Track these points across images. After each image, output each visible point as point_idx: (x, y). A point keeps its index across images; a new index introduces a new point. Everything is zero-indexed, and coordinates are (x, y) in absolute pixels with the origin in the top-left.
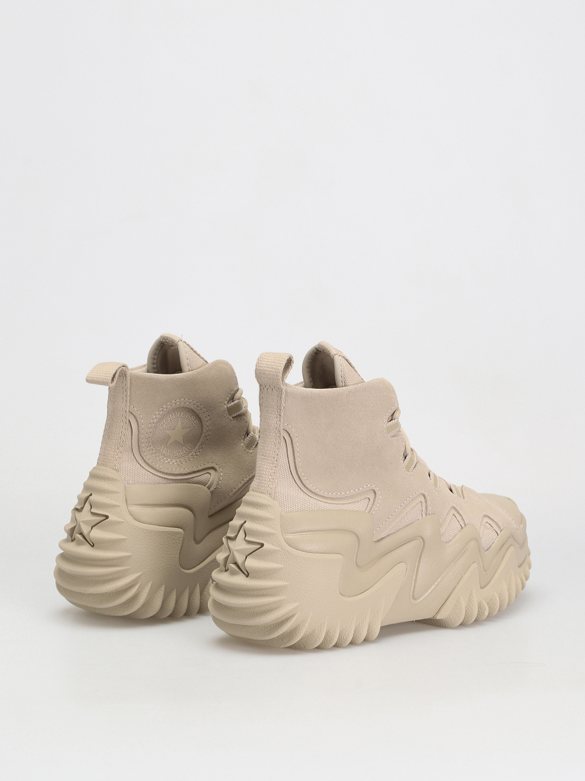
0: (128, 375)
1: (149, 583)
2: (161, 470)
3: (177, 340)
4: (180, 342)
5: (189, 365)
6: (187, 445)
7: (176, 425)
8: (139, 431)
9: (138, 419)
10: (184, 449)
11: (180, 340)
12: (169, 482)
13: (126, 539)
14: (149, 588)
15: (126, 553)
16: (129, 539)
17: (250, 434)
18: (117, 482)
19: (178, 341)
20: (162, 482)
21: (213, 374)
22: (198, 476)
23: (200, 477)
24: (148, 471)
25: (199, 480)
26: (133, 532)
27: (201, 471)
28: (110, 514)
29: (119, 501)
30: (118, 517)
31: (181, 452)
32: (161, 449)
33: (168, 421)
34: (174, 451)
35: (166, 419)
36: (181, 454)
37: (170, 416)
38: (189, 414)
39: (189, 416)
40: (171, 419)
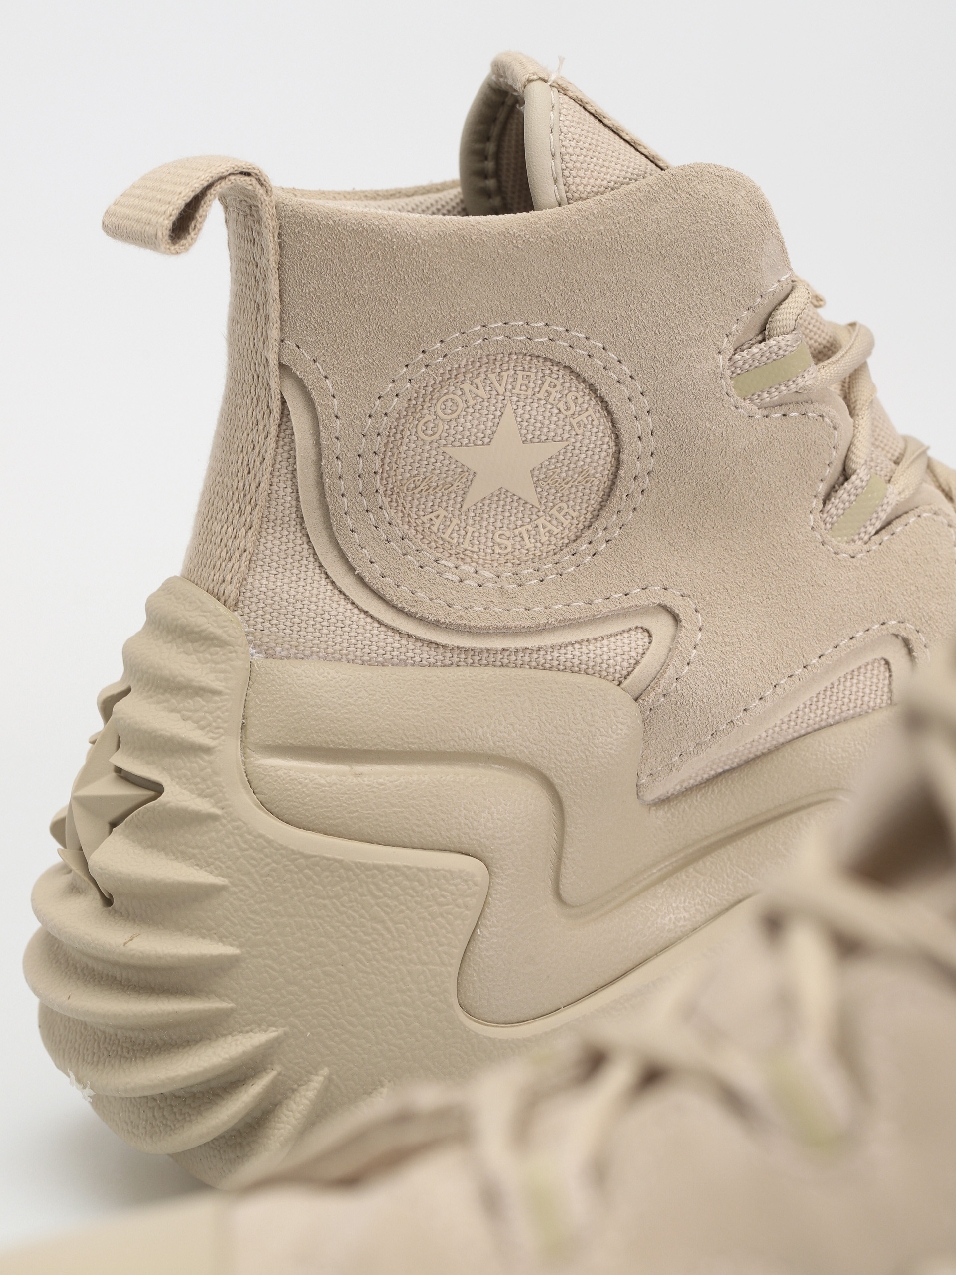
0: (268, 214)
1: (317, 1075)
2: (413, 610)
3: (524, 79)
4: (532, 84)
5: (561, 181)
6: (554, 512)
7: (494, 429)
8: (318, 444)
9: (314, 395)
10: (544, 528)
11: (535, 77)
12: (448, 662)
13: (223, 888)
14: (311, 1094)
15: (220, 944)
16: (235, 889)
17: (854, 478)
18: (217, 649)
19: (530, 81)
20: (418, 659)
21: (657, 221)
22: (587, 641)
23: (598, 645)
24: (361, 610)
25: (591, 655)
26: (253, 862)
27: (606, 618)
28: (172, 780)
29: (218, 728)
30: (199, 795)
31: (526, 536)
32: (437, 522)
33: (454, 408)
34: (493, 533)
35: (447, 401)
36: (529, 546)
37: (467, 387)
38: (555, 386)
39: (553, 391)
40: (471, 402)
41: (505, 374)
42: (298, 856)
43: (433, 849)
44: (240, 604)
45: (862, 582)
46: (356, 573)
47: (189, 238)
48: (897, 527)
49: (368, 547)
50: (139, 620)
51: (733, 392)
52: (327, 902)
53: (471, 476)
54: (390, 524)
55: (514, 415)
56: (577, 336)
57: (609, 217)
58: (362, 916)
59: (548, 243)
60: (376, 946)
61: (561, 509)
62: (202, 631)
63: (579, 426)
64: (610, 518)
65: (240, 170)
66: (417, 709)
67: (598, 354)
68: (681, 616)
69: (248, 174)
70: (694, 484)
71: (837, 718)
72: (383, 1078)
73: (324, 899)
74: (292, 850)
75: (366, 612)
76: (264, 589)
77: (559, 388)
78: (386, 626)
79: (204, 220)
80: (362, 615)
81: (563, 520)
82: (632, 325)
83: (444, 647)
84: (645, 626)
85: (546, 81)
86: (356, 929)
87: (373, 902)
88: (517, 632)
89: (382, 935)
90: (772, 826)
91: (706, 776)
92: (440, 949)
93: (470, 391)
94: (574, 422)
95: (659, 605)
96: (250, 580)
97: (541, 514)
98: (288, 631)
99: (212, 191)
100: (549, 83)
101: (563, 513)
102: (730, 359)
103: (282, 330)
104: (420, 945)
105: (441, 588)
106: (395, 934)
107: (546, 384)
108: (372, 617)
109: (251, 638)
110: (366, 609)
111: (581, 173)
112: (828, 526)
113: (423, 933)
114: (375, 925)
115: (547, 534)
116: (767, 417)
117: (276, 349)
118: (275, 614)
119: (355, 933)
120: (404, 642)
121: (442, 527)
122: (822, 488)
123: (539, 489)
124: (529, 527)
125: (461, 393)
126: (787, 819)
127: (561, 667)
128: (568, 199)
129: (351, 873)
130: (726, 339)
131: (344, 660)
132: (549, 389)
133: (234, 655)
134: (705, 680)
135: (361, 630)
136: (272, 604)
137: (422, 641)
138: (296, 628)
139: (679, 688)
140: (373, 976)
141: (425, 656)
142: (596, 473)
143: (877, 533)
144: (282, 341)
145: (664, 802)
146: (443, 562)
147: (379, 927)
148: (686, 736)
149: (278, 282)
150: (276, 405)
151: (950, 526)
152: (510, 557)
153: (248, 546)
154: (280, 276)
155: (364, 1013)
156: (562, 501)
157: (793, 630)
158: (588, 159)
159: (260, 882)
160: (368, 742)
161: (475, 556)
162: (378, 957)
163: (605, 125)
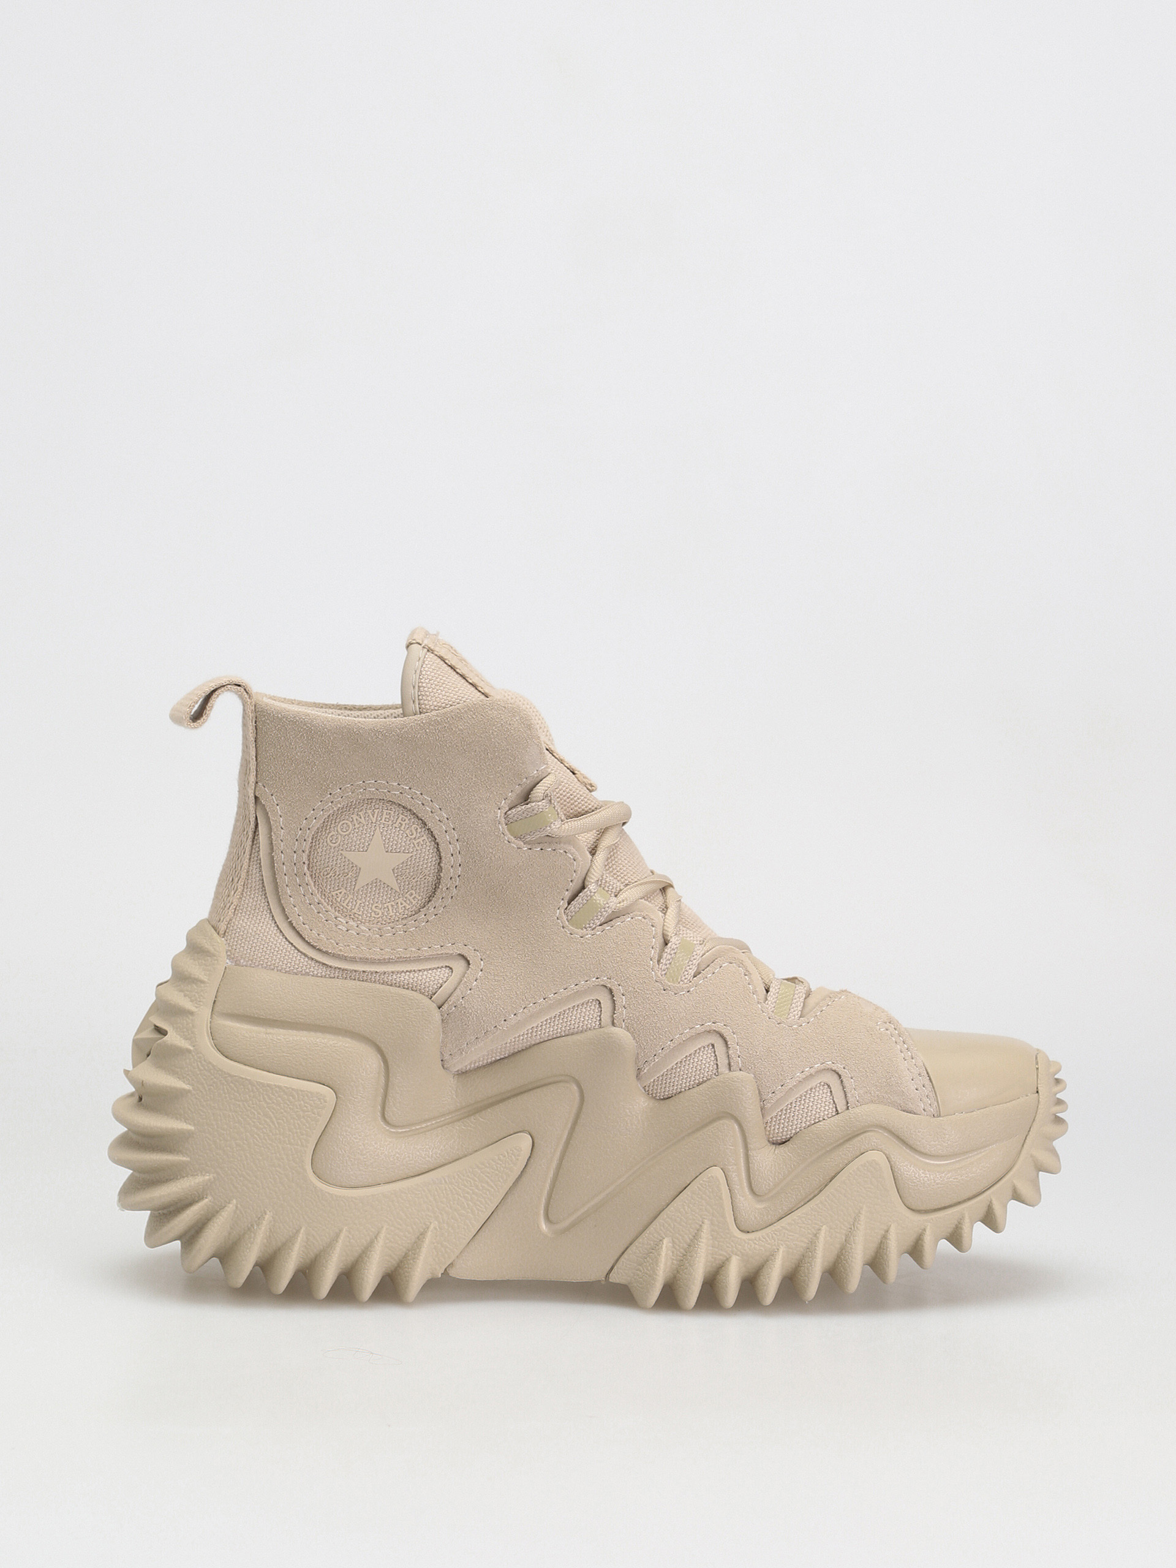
0: (249, 709)
1: (231, 1204)
2: (315, 944)
4: (413, 645)
5: (417, 702)
6: (407, 895)
7: (370, 842)
8: (271, 843)
9: (271, 816)
10: (401, 904)
11: (414, 641)
13: (189, 1091)
15: (185, 1124)
16: (195, 1092)
17: (588, 889)
18: (209, 958)
20: (316, 973)
22: (414, 971)
23: (421, 973)
24: (289, 942)
25: (415, 979)
26: (205, 1077)
27: (427, 959)
28: (173, 1029)
29: (200, 1001)
30: (184, 1039)
31: (390, 907)
32: (340, 896)
33: (347, 829)
34: (372, 904)
35: (344, 824)
36: (392, 914)
37: (355, 817)
38: (405, 820)
39: (404, 823)
40: (357, 826)
41: (376, 811)
42: (227, 1076)
43: (304, 1080)
44: (227, 934)
45: (584, 952)
46: (289, 920)
47: (202, 719)
48: (617, 923)
49: (298, 907)
50: (183, 945)
51: (507, 832)
52: (241, 1103)
53: (358, 871)
54: (312, 894)
55: (380, 835)
56: (415, 792)
57: (432, 725)
58: (259, 1113)
59: (397, 737)
60: (265, 1131)
61: (412, 894)
62: (202, 947)
63: (418, 846)
64: (437, 901)
65: (234, 682)
66: (307, 1000)
67: (427, 804)
68: (471, 962)
69: (239, 686)
70: (485, 885)
71: (567, 1032)
72: (266, 1209)
73: (239, 1101)
74: (225, 1072)
75: (292, 944)
76: (239, 926)
77: (407, 821)
78: (301, 952)
79: (211, 709)
80: (290, 945)
81: (413, 901)
82: (447, 789)
83: (331, 967)
84: (451, 966)
85: (420, 644)
86: (255, 1120)
87: (265, 1105)
88: (373, 962)
89: (270, 1125)
90: (526, 1094)
91: (489, 1060)
92: (302, 1137)
93: (357, 819)
94: (415, 842)
95: (460, 955)
96: (234, 920)
97: (401, 896)
98: (249, 951)
99: (216, 693)
100: (422, 646)
101: (413, 896)
102: (506, 813)
103: (256, 776)
104: (290, 1133)
105: (335, 933)
106: (277, 1125)
107: (400, 818)
108: (295, 947)
109: (229, 953)
110: (292, 942)
111: (429, 698)
112: (569, 917)
113: (292, 1127)
114: (266, 1119)
115: (403, 908)
116: (530, 849)
117: (253, 788)
118: (243, 941)
119: (254, 1122)
120: (310, 962)
121: (343, 899)
122: (567, 895)
123: (399, 881)
124: (393, 903)
125: (351, 820)
126: (535, 1091)
127: (398, 985)
128: (420, 712)
129: (254, 1088)
130: (503, 802)
131: (275, 970)
132: (402, 822)
133: (216, 962)
134: (479, 999)
135: (288, 954)
136: (243, 935)
137: (319, 962)
138: (253, 949)
139: (463, 1003)
140: (262, 1148)
141: (320, 971)
142: (430, 874)
143: (600, 925)
144: (257, 783)
145: (462, 1074)
146: (338, 919)
147: (268, 1120)
148: (469, 1033)
149: (254, 749)
150: (253, 820)
151: (653, 926)
152: (380, 919)
153: (234, 900)
154: (256, 745)
155: (256, 1169)
156: (412, 889)
157: (538, 976)
158: (435, 690)
159: (207, 1089)
160: (276, 1015)
161: (360, 917)
162: (266, 1137)
163: (457, 673)
